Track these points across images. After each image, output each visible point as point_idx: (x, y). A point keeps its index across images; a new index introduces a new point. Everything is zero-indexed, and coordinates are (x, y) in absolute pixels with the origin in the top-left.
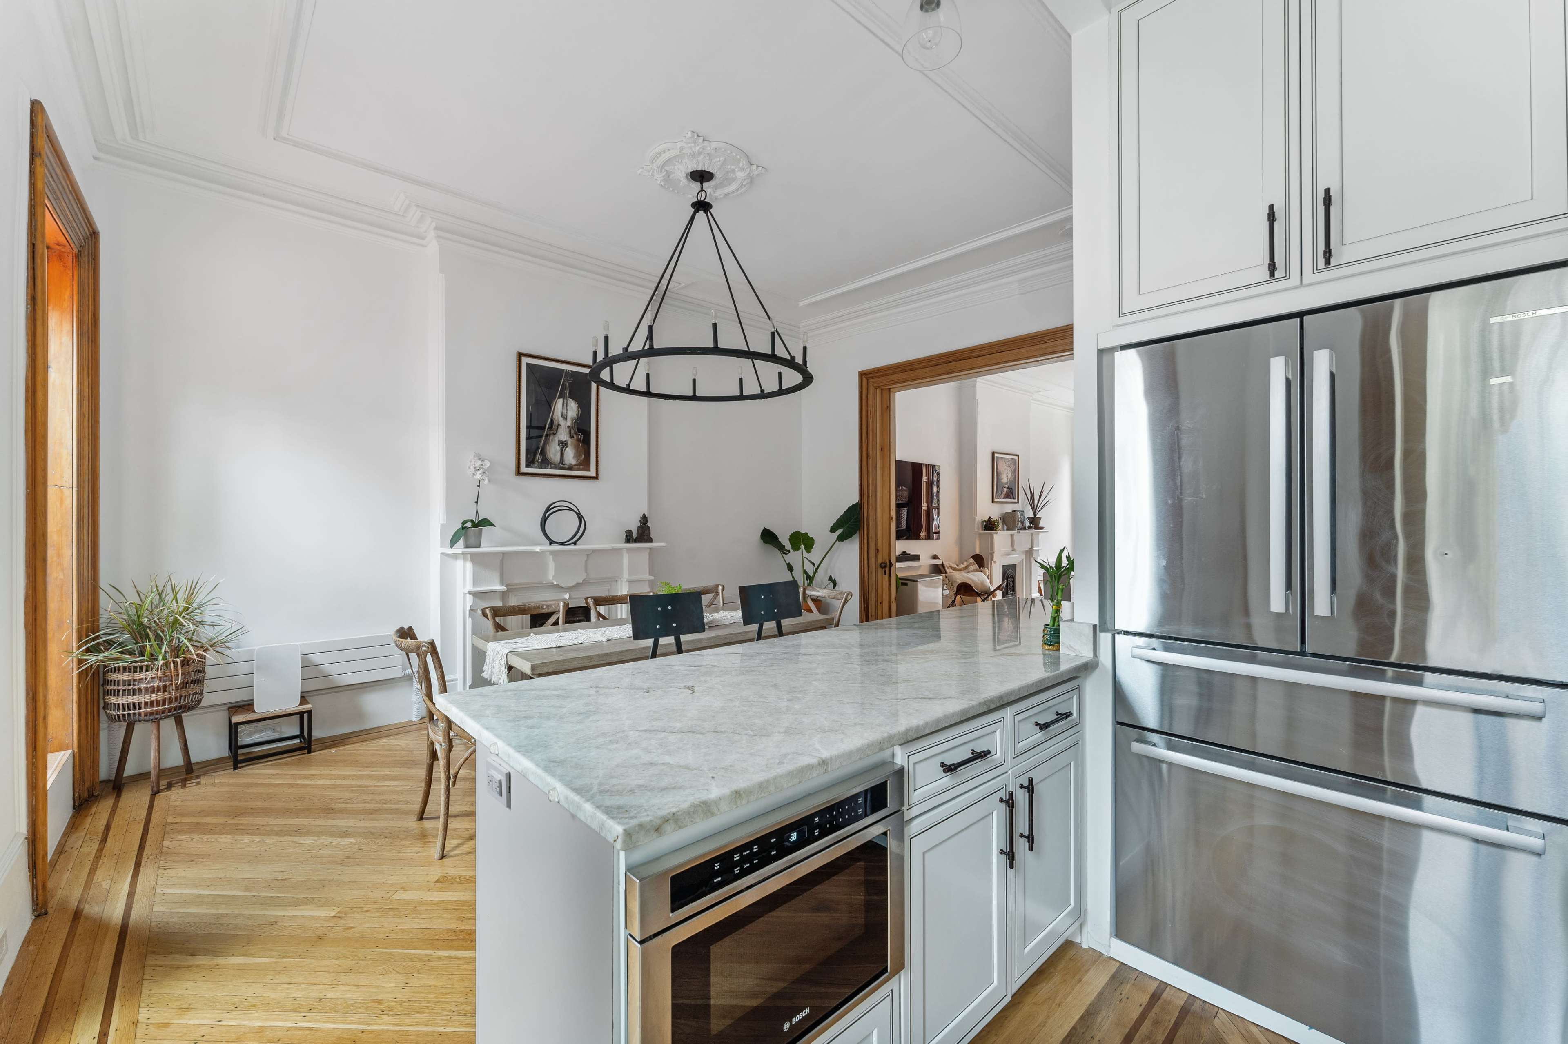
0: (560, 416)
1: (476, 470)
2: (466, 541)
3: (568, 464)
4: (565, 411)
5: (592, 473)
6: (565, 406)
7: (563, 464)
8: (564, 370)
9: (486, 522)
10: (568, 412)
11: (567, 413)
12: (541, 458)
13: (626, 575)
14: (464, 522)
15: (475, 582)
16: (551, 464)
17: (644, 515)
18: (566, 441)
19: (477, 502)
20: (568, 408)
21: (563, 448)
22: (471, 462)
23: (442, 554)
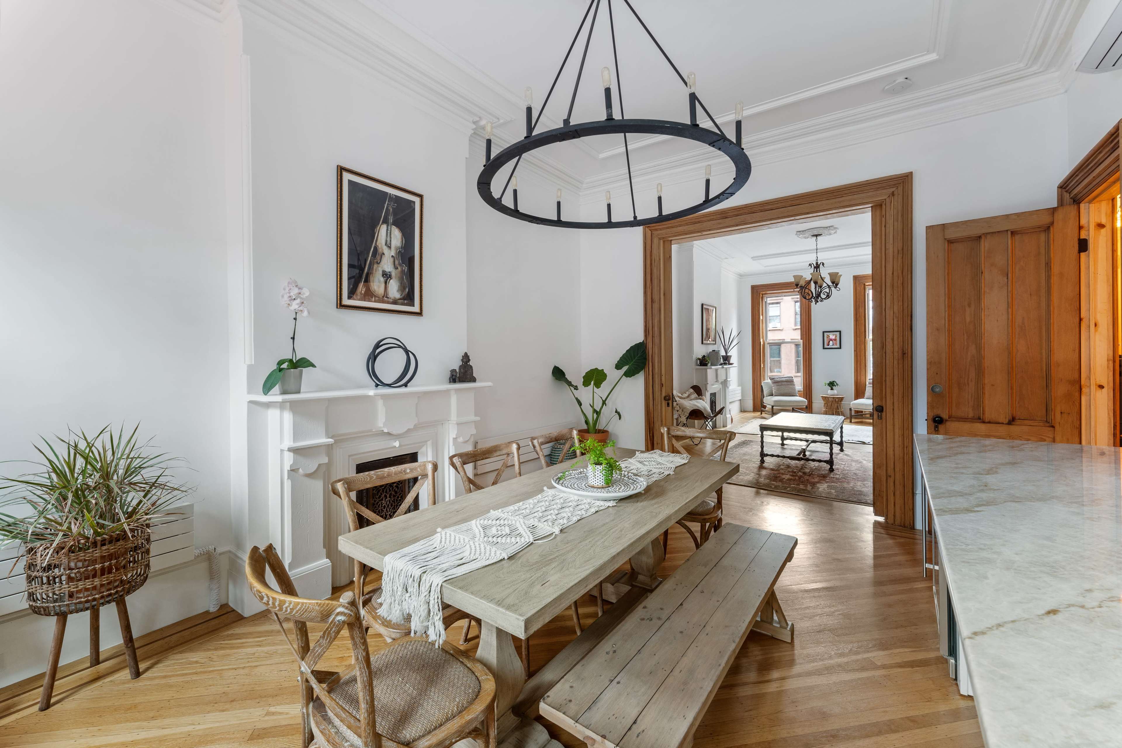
0: (384, 243)
1: (292, 300)
2: (283, 385)
3: (392, 298)
4: (388, 239)
5: (416, 309)
6: (389, 234)
7: (387, 297)
8: (387, 193)
9: (303, 363)
10: (392, 240)
11: (390, 241)
12: (364, 290)
13: (454, 417)
14: (281, 363)
15: (296, 436)
16: (375, 296)
17: (466, 354)
18: (390, 272)
19: (293, 338)
20: (392, 236)
21: (387, 280)
22: (284, 289)
23: (251, 402)
